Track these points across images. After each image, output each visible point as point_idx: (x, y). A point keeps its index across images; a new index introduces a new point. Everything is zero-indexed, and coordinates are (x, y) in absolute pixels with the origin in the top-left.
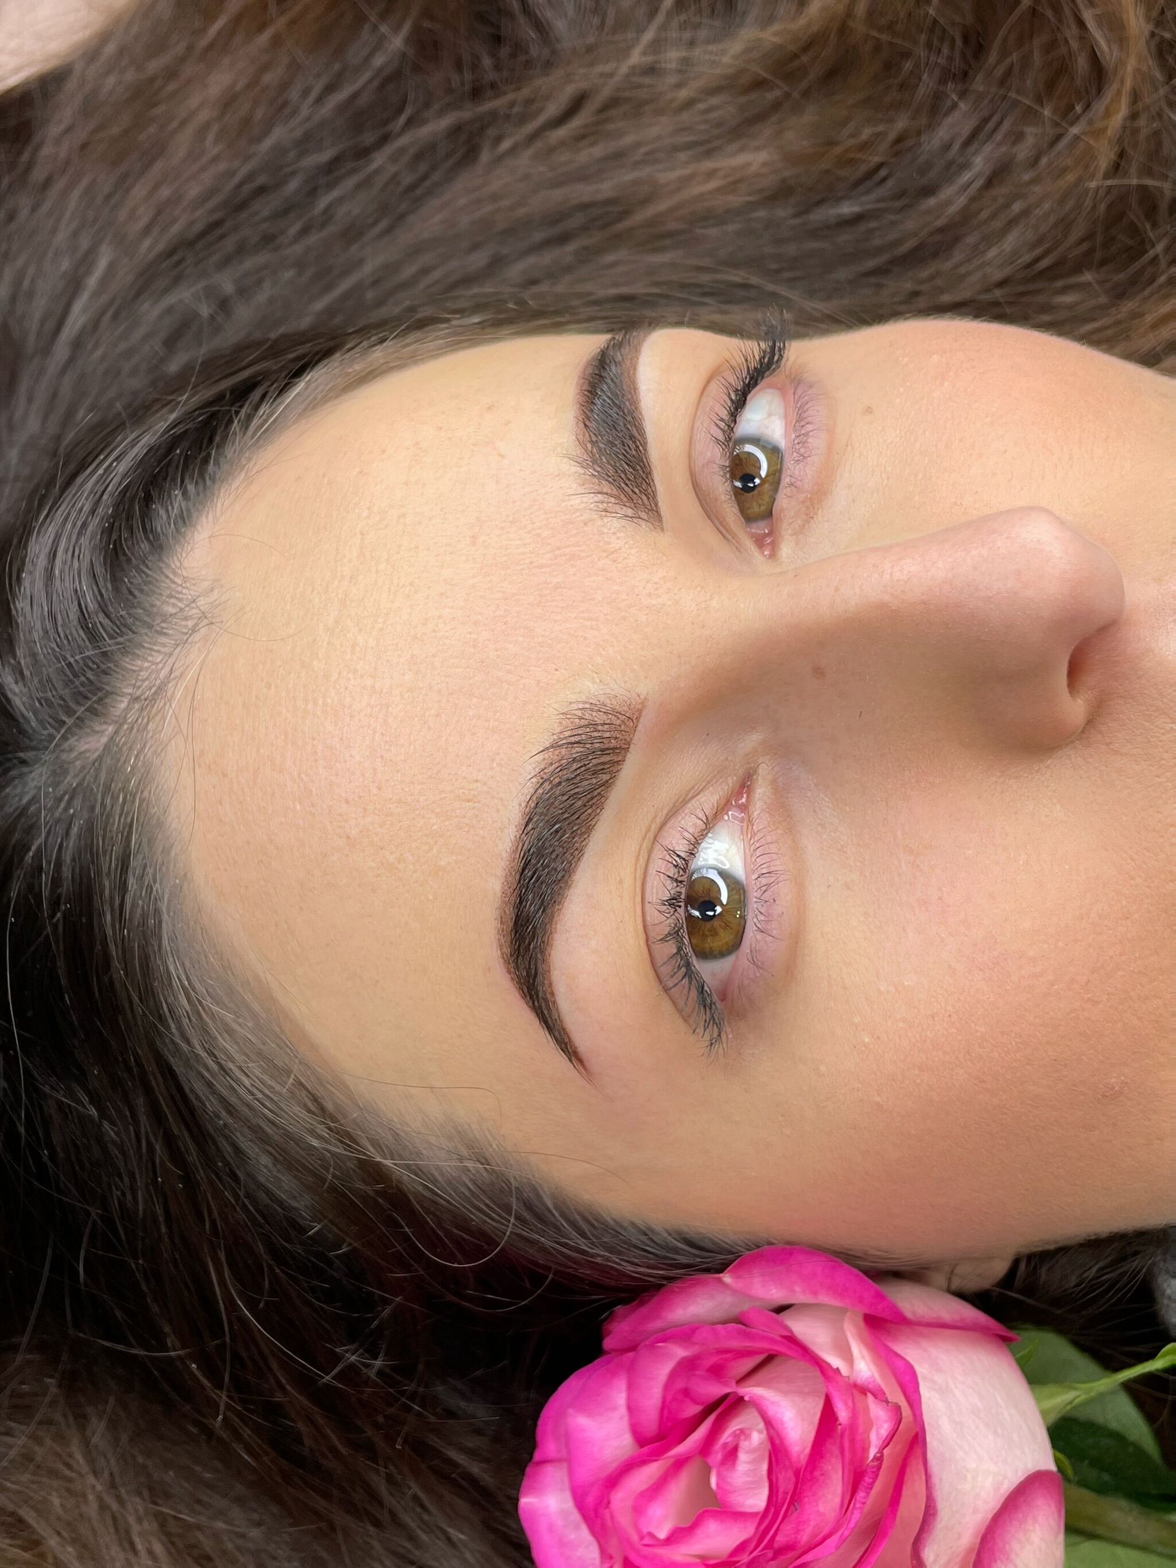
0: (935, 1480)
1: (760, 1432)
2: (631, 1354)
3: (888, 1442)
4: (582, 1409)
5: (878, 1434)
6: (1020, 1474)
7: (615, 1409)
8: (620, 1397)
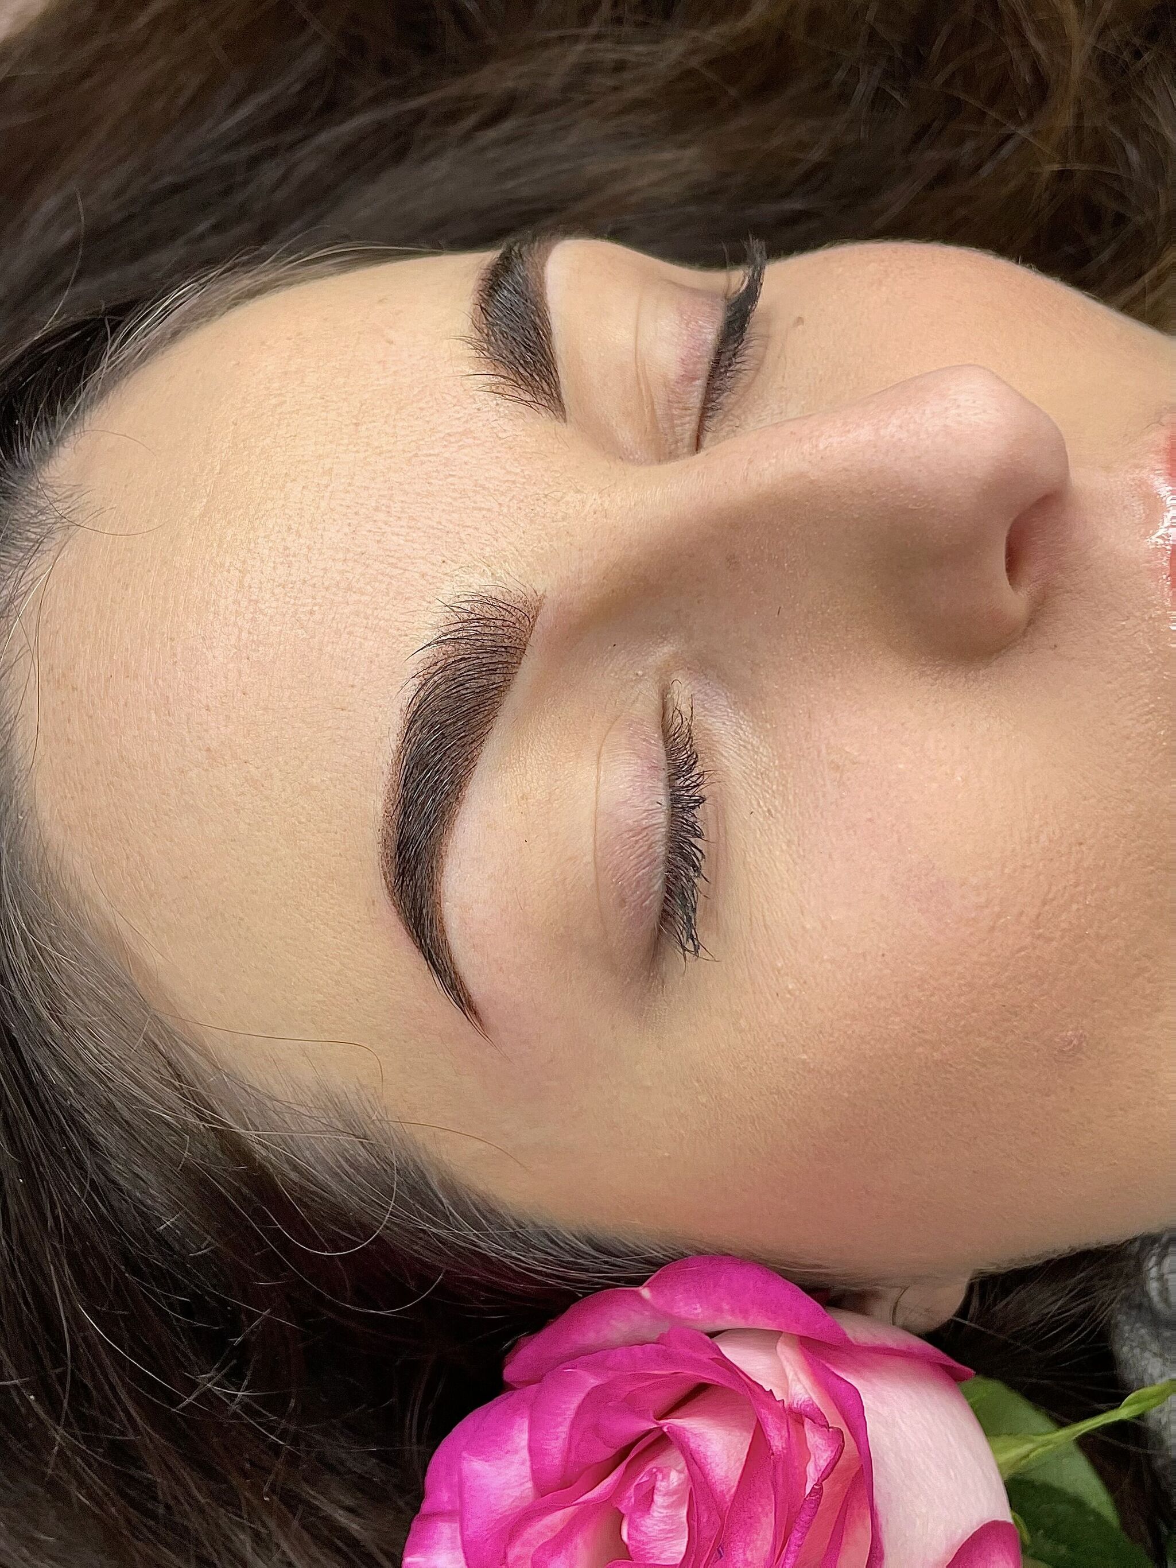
0: (882, 1520)
1: (680, 1472)
2: (534, 1387)
3: (826, 1475)
4: (481, 1452)
5: (816, 1465)
6: (974, 1524)
7: (516, 1452)
8: (521, 1438)
